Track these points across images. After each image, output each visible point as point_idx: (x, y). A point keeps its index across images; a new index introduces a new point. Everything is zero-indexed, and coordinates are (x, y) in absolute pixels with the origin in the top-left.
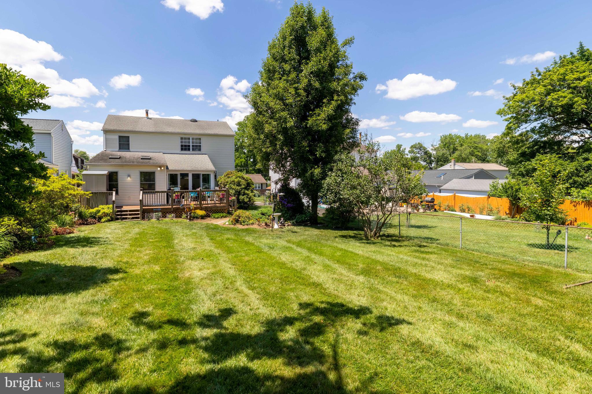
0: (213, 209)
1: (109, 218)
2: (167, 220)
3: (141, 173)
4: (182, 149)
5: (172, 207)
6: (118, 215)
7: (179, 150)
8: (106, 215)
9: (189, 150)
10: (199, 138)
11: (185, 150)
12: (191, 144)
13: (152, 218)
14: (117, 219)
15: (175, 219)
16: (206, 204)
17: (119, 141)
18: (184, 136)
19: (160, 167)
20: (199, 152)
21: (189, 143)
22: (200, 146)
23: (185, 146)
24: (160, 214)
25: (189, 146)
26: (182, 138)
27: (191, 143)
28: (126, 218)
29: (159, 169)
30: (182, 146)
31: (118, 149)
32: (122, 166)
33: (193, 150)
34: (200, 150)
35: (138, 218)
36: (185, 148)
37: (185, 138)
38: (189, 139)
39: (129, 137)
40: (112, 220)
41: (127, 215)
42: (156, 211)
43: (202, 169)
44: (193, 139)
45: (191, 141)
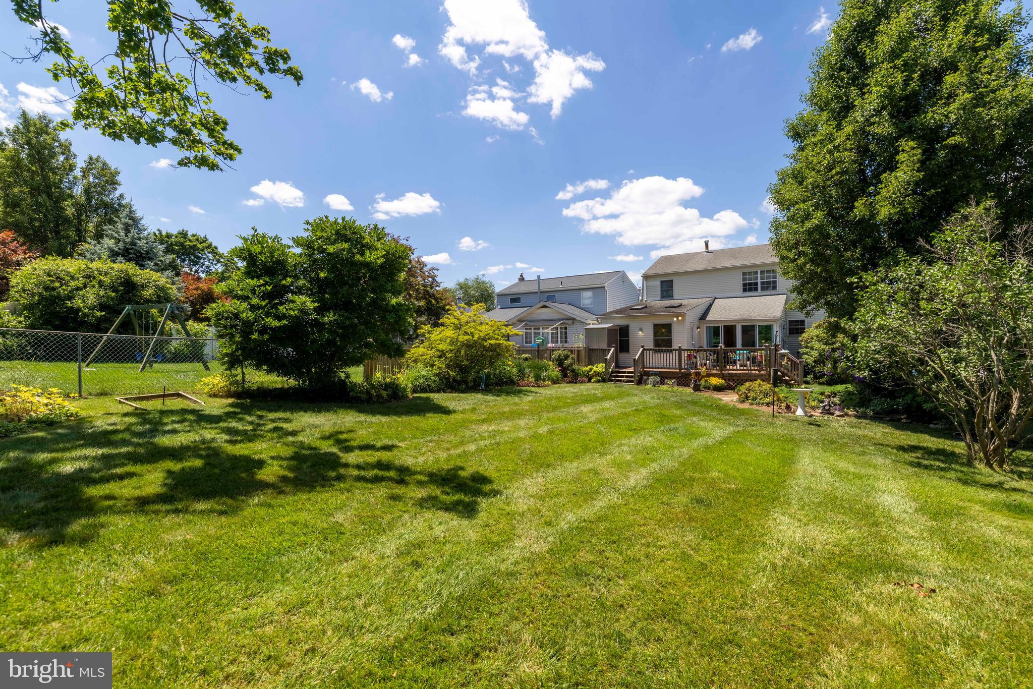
0: (742, 378)
1: (599, 378)
2: (664, 387)
3: (655, 326)
4: (745, 290)
5: (680, 370)
6: (614, 376)
7: (740, 293)
8: (597, 374)
9: (756, 289)
10: (773, 270)
11: (750, 290)
12: (759, 281)
13: (646, 384)
14: (612, 381)
15: (675, 388)
16: (734, 370)
17: (662, 287)
18: (747, 270)
19: (677, 318)
20: (773, 292)
21: (756, 278)
22: (775, 282)
23: (750, 284)
24: (657, 379)
25: (756, 284)
26: (744, 274)
27: (759, 278)
28: (620, 381)
29: (675, 319)
30: (744, 285)
31: (659, 298)
32: (633, 317)
33: (763, 289)
34: (774, 288)
35: (632, 381)
36: (749, 288)
37: (750, 273)
38: (756, 273)
39: (672, 281)
40: (603, 380)
41: (622, 377)
42: (655, 374)
43: (758, 318)
44: (762, 272)
45: (759, 275)
